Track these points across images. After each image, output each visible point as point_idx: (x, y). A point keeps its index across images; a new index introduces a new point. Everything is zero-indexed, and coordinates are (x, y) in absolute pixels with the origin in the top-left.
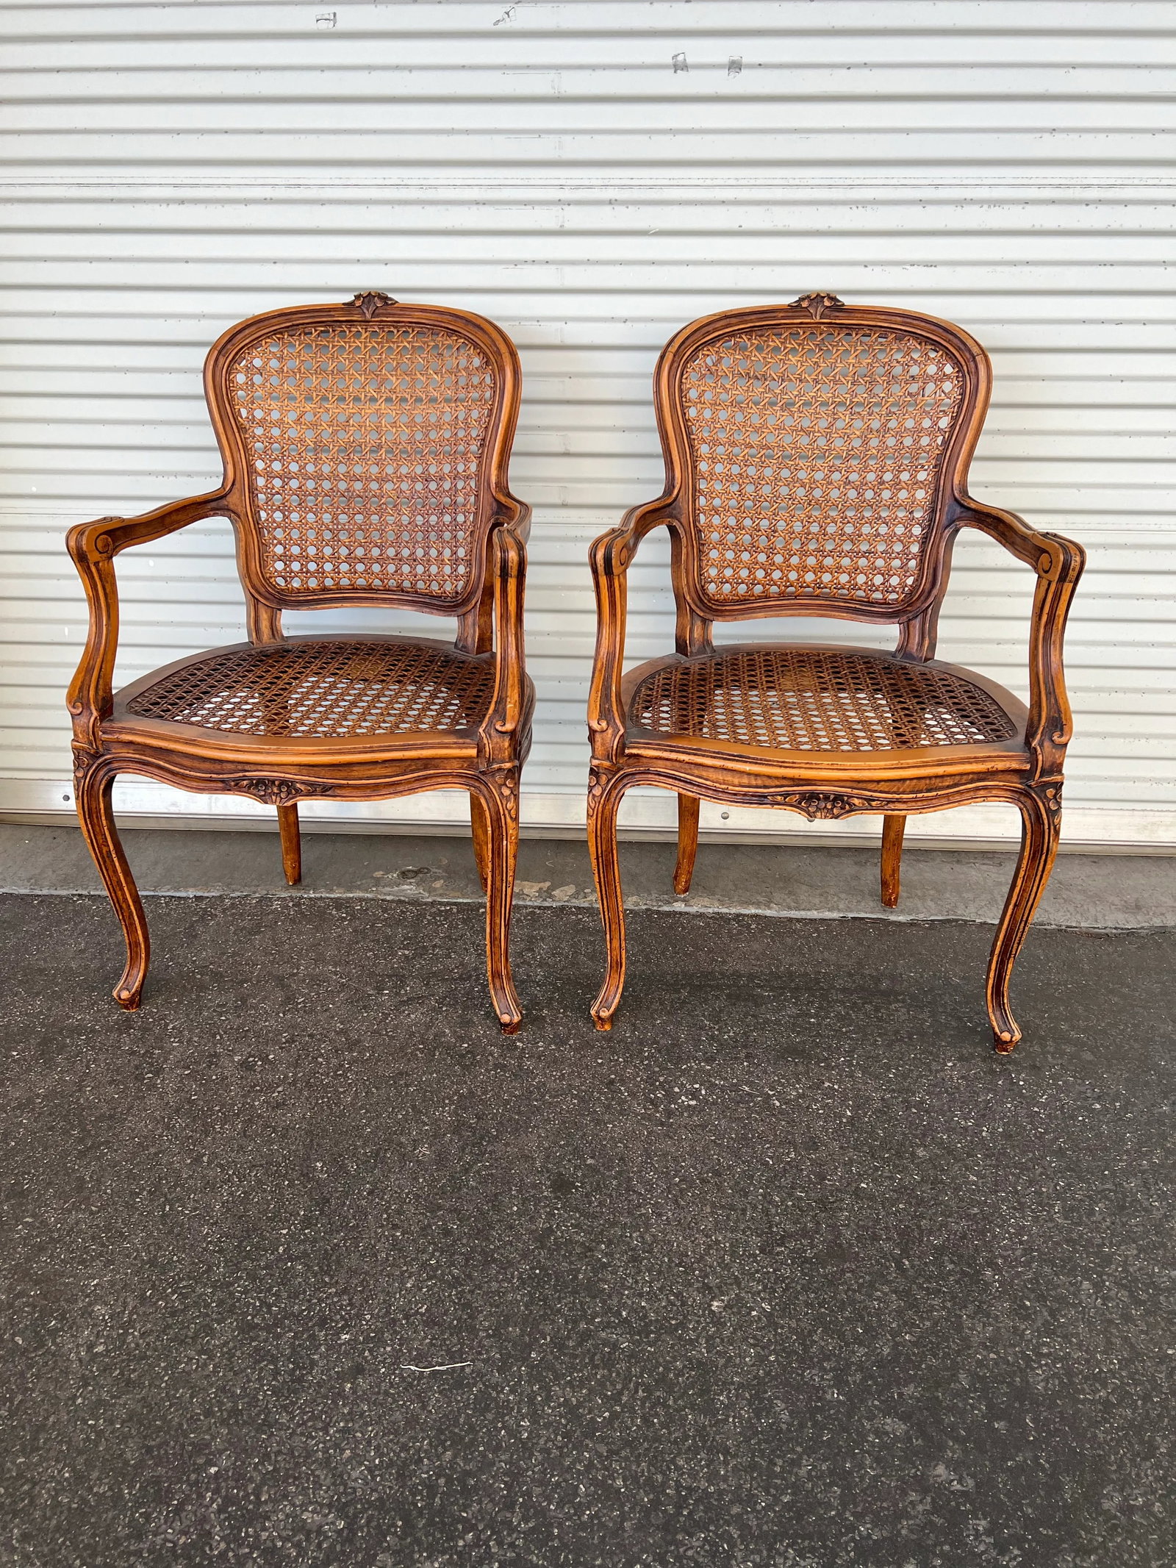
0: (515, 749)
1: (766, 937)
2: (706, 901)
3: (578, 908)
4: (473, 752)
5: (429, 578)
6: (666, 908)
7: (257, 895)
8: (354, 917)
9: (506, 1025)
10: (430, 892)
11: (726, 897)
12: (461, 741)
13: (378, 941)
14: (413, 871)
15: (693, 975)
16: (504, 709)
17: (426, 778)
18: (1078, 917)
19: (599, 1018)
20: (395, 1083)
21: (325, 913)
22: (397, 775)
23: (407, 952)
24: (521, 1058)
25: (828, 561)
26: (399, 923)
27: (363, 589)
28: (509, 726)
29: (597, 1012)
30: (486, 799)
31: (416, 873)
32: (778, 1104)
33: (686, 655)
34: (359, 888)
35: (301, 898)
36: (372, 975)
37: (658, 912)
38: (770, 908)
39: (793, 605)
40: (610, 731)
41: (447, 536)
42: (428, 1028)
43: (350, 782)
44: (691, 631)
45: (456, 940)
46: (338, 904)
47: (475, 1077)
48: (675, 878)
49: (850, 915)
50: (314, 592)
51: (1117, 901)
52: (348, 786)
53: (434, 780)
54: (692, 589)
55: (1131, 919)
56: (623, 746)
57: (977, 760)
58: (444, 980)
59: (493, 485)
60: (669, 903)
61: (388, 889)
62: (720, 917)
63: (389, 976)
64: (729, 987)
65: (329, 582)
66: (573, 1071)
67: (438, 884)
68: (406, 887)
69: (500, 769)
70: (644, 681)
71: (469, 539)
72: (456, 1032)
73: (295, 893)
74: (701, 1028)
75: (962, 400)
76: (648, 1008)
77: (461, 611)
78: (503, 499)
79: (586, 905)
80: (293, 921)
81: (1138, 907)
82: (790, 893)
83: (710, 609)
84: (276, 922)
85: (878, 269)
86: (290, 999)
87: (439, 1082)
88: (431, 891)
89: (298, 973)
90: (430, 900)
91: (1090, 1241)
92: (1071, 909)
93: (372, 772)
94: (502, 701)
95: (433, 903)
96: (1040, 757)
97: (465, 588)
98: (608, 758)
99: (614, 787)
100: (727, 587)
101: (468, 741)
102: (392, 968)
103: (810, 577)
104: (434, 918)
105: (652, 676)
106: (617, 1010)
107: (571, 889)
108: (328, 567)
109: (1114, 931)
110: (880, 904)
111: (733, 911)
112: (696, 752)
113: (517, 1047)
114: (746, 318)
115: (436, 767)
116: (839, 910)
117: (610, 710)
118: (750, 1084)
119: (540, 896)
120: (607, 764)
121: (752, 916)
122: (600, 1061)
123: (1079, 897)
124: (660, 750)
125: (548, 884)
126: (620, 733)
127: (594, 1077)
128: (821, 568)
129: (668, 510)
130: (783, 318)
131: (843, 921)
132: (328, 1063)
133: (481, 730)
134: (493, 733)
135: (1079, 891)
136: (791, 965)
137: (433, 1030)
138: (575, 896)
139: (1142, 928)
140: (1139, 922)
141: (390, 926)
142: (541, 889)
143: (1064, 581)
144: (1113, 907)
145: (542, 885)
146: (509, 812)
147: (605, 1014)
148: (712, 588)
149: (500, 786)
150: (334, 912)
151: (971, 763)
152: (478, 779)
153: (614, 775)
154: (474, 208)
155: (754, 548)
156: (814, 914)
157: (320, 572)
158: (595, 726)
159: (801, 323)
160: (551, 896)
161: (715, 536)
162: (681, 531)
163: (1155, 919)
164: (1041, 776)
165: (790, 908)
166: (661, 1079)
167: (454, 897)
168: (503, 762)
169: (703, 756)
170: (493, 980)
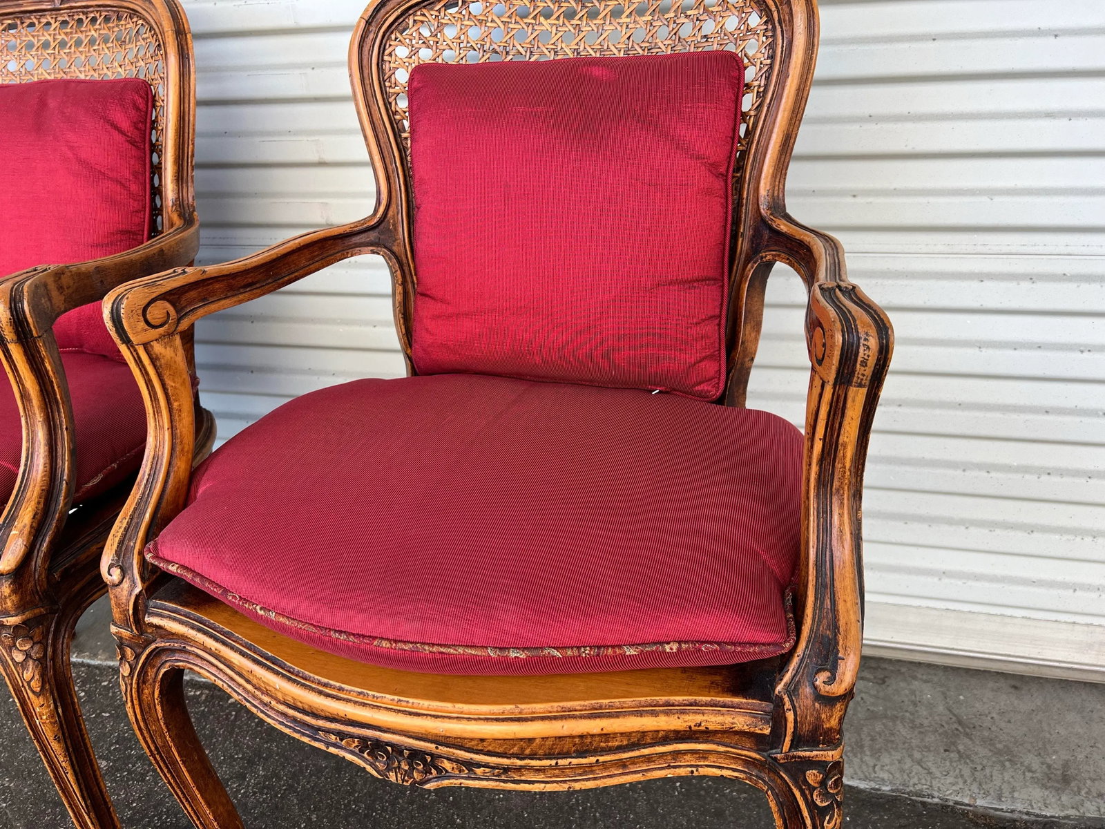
18: (975, 787)
28: (10, 561)
51: (1035, 764)
56: (143, 609)
59: (169, 203)
75: (771, 66)
78: (175, 219)
81: (1066, 780)
92: (967, 772)
96: (790, 716)
98: (128, 625)
99: (149, 664)
109: (1025, 817)
117: (132, 552)
120: (125, 633)
123: (983, 751)
126: (137, 591)
129: (372, 234)
135: (983, 740)
139: (1067, 817)
140: (1063, 807)
143: (849, 383)
144: (1029, 775)
149: (10, 648)
153: (144, 650)
163: (1088, 804)
164: (795, 744)
168: (6, 614)
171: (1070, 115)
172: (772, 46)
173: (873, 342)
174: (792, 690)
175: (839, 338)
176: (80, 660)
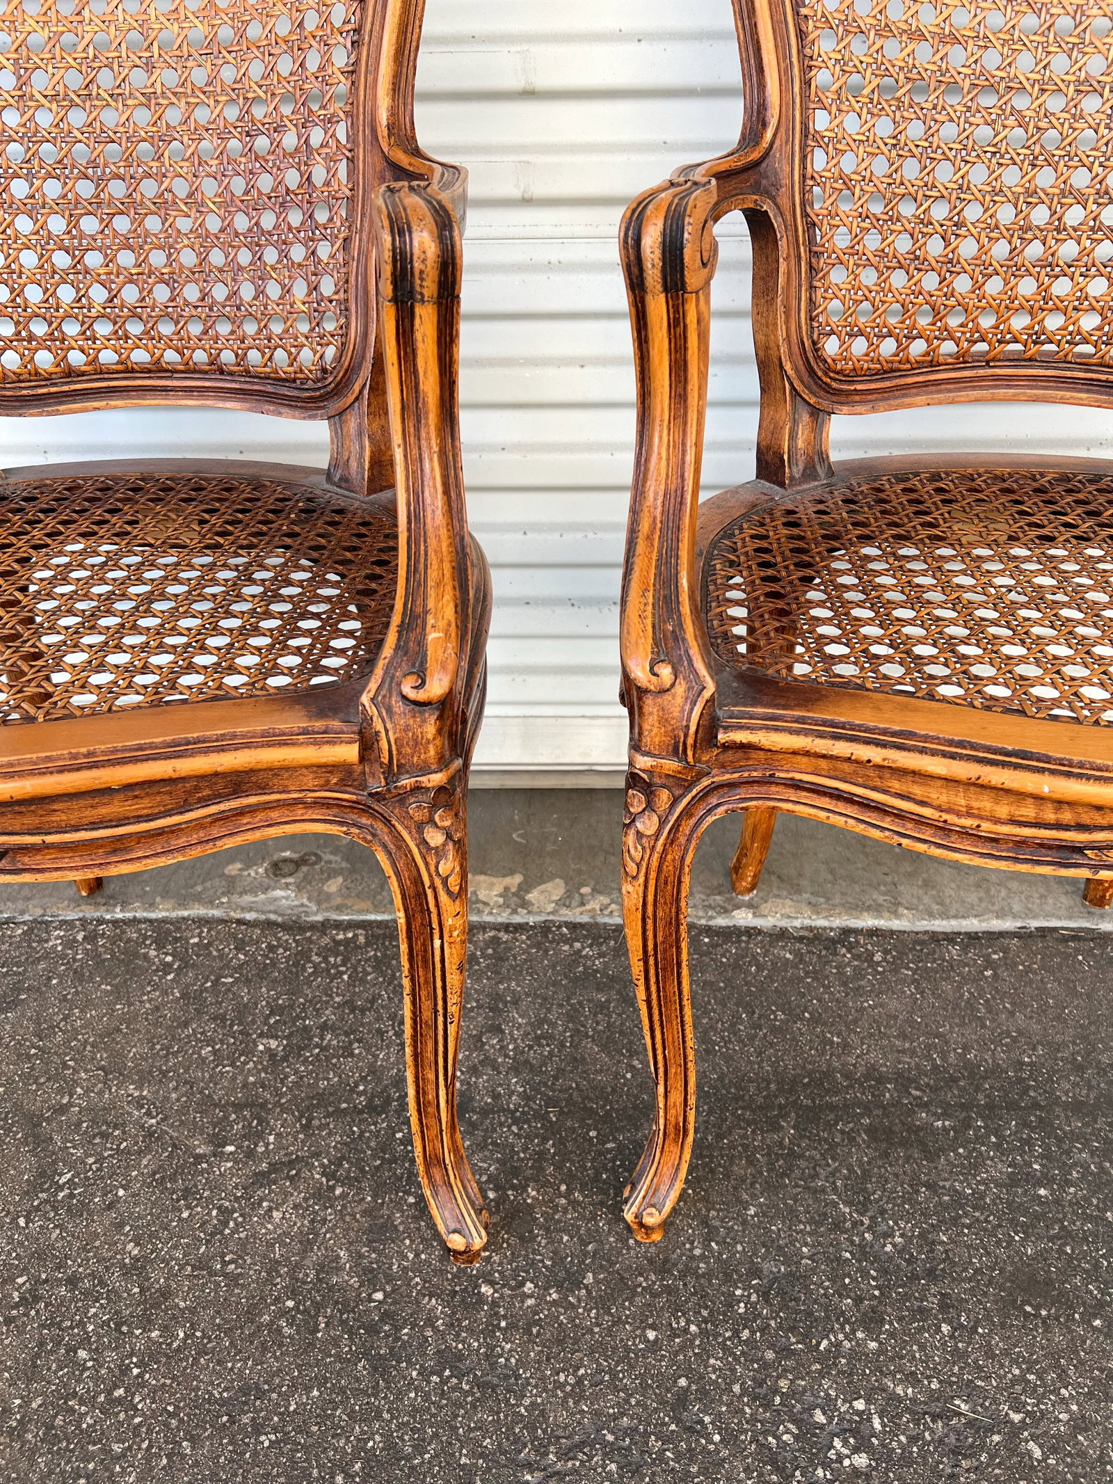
0: (452, 736)
1: (903, 981)
2: (788, 906)
3: (573, 926)
4: (350, 753)
5: (269, 345)
6: (721, 921)
7: (27, 917)
8: (186, 965)
9: (457, 1253)
10: (319, 903)
11: (821, 899)
12: (319, 724)
13: (224, 1019)
14: (291, 860)
15: (795, 1081)
16: (421, 643)
17: (241, 812)
19: (641, 1225)
20: (232, 1421)
21: (136, 955)
22: (167, 813)
23: (273, 1044)
24: (490, 1330)
25: (1062, 287)
26: (263, 972)
27: (146, 371)
28: (437, 687)
29: (638, 1216)
30: (389, 853)
31: (298, 863)
32: (1037, 1453)
33: (782, 484)
34: (198, 899)
35: (101, 921)
36: (208, 1103)
37: (708, 930)
38: (898, 916)
39: (982, 378)
40: (680, 689)
41: (298, 253)
42: (307, 1246)
43: (50, 839)
44: (793, 437)
45: (363, 1011)
46: (164, 933)
47: (400, 1395)
48: (736, 869)
49: (1034, 924)
50: (49, 379)
52: (46, 847)
53: (260, 816)
54: (796, 349)
56: (710, 727)
58: (339, 1113)
59: (383, 131)
60: (725, 911)
61: (248, 898)
62: (814, 937)
63: (238, 1107)
64: (867, 1111)
65: (76, 358)
66: (600, 1371)
67: (333, 886)
68: (279, 893)
69: (417, 789)
70: (714, 544)
71: (340, 256)
72: (361, 1256)
73: (91, 913)
74: (837, 1226)
76: (727, 1176)
77: (336, 405)
78: (403, 159)
79: (585, 919)
80: (79, 976)
82: (927, 884)
83: (827, 389)
84: (49, 979)
86: (45, 1175)
87: (322, 1418)
88: (322, 899)
89: (70, 1104)
90: (319, 918)
93: (103, 811)
94: (414, 622)
95: (324, 926)
97: (338, 358)
98: (676, 751)
99: (687, 813)
100: (859, 346)
101: (336, 724)
102: (245, 1085)
103: (1019, 322)
104: (325, 959)
105: (727, 533)
106: (675, 1211)
107: (556, 889)
108: (72, 329)
110: (1078, 900)
111: (837, 922)
112: (902, 740)
113: (481, 1299)
115: (263, 788)
116: (1015, 916)
117: (678, 637)
118: (970, 1392)
119: (506, 905)
120: (671, 765)
121: (873, 933)
122: (651, 1335)
124: (807, 733)
125: (518, 879)
126: (707, 694)
127: (644, 1387)
128: (1045, 302)
129: (752, 177)
131: (1023, 935)
132: (99, 1364)
133: (365, 699)
134: (398, 706)
136: (966, 1048)
137: (316, 1254)
138: (564, 902)
141: (248, 981)
142: (507, 889)
145: (507, 881)
146: (445, 881)
147: (652, 1219)
148: (831, 347)
149: (420, 828)
150: (153, 953)
152: (366, 810)
153: (688, 789)
155: (915, 262)
156: (972, 924)
157: (56, 340)
158: (640, 674)
160: (525, 904)
161: (842, 240)
162: (776, 222)
165: (931, 915)
166: (783, 1384)
167: (360, 912)
168: (425, 770)
169: (922, 751)
170: (427, 1172)
176: (129, 915)
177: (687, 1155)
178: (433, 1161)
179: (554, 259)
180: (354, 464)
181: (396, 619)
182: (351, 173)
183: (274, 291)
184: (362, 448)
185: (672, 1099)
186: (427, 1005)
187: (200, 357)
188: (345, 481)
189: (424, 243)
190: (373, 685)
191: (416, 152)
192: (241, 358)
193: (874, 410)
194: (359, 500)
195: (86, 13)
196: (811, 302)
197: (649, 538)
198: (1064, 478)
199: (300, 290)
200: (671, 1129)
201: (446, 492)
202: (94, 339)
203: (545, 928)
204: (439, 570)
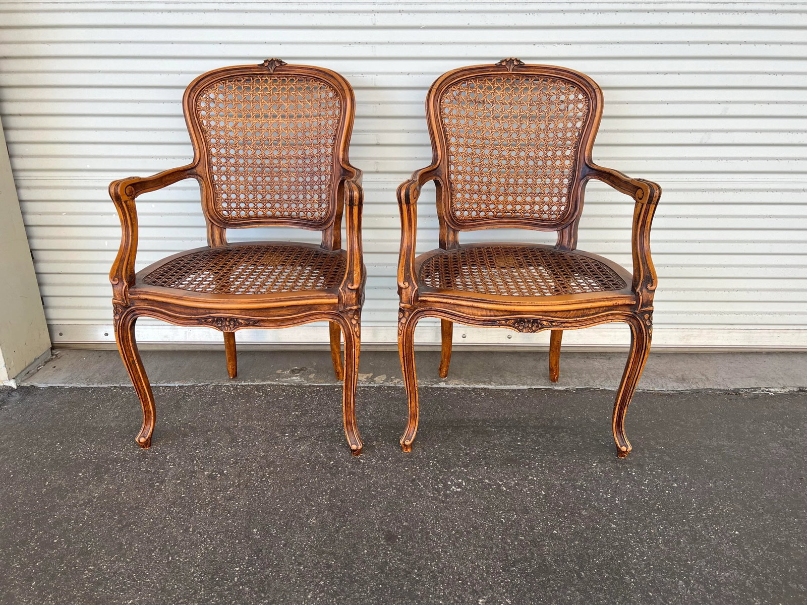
0: (358, 299)
1: (490, 399)
2: (457, 382)
3: (388, 387)
4: (336, 301)
5: (306, 210)
6: (435, 386)
7: (213, 384)
8: (267, 395)
9: (354, 451)
10: (307, 381)
11: (467, 379)
12: (329, 295)
13: (281, 407)
14: (298, 369)
15: (452, 421)
16: (353, 277)
17: (310, 315)
18: (653, 385)
19: (405, 445)
20: (295, 484)
21: (251, 393)
22: (294, 314)
23: (297, 413)
24: (363, 468)
25: (519, 199)
26: (291, 397)
27: (271, 217)
28: (355, 286)
29: (404, 442)
30: (343, 327)
31: (300, 370)
32: (505, 489)
33: (445, 249)
34: (269, 379)
35: (238, 385)
36: (279, 425)
37: (431, 388)
38: (491, 385)
39: (502, 222)
40: (410, 288)
41: (316, 187)
42: (311, 453)
43: (269, 318)
44: (448, 237)
46: (258, 388)
47: (339, 479)
48: (440, 369)
49: (534, 387)
50: (243, 219)
51: (672, 376)
52: (268, 320)
53: (314, 316)
54: (448, 214)
55: (681, 385)
56: (417, 296)
57: (607, 299)
59: (341, 160)
60: (437, 383)
61: (285, 379)
62: (465, 390)
63: (288, 426)
64: (473, 427)
65: (251, 213)
66: (392, 475)
67: (312, 376)
68: (294, 378)
69: (351, 310)
70: (425, 262)
71: (328, 189)
72: (326, 455)
73: (234, 383)
74: (460, 449)
75: (588, 113)
76: (430, 440)
77: (324, 227)
78: (346, 167)
79: (393, 385)
80: (233, 398)
81: (684, 380)
82: (501, 376)
83: (457, 225)
84: (224, 399)
85: (541, 46)
86: (234, 440)
87: (319, 483)
88: (308, 380)
89: (237, 426)
90: (308, 385)
91: (680, 558)
92: (649, 381)
93: (281, 312)
94: (351, 273)
95: (310, 387)
96: (641, 297)
97: (326, 215)
98: (409, 302)
99: (413, 318)
100: (466, 213)
101: (333, 295)
102: (289, 422)
103: (509, 207)
104: (311, 394)
105: (428, 260)
106: (414, 440)
107: (384, 377)
108: (251, 205)
109: (672, 392)
110: (549, 381)
111: (472, 386)
112: (457, 298)
113: (361, 463)
114: (473, 71)
115: (316, 310)
116: (528, 385)
117: (410, 277)
118: (489, 479)
119: (367, 381)
120: (408, 306)
121: (482, 389)
122: (406, 469)
123: (653, 375)
124: (438, 297)
125: (371, 374)
126: (416, 289)
127: (404, 478)
128: (515, 203)
129: (435, 172)
130: (493, 71)
131: (530, 390)
132: (257, 474)
133: (340, 289)
134: (346, 289)
135: (652, 372)
136: (504, 414)
137: (314, 455)
138: (386, 380)
139: (687, 390)
140: (685, 387)
141: (287, 399)
142: (368, 377)
143: (651, 203)
144: (671, 380)
145: (368, 375)
146: (356, 333)
147: (408, 443)
148: (458, 213)
149: (351, 319)
150: (256, 393)
151: (604, 301)
152: (338, 316)
153: (413, 312)
154: (328, 14)
155: (480, 192)
156: (514, 387)
157: (247, 208)
158: (402, 285)
159: (502, 74)
160: (374, 381)
161: (459, 186)
162: (441, 183)
163: (693, 385)
164: (641, 308)
165: (501, 384)
166: (441, 477)
167: (320, 383)
168: (352, 305)
170: (347, 426)
171: (673, 131)
172: (589, 106)
173: (658, 191)
174: (641, 290)
175: (649, 191)
176: (247, 384)
177: (417, 422)
178: (349, 423)
179: (385, 187)
180: (329, 243)
181: (347, 272)
182: (332, 169)
183: (308, 197)
184: (331, 238)
185: (412, 405)
186: (350, 369)
187: (286, 213)
188: (326, 248)
189: (356, 194)
190: (342, 286)
191: (349, 165)
192: (298, 214)
193: (471, 230)
194: (330, 252)
195: (263, 127)
196: (452, 203)
197: (404, 256)
198: (524, 248)
199: (316, 197)
200: (412, 415)
201: (358, 245)
202: (257, 208)
203: (380, 387)
204: (356, 261)
